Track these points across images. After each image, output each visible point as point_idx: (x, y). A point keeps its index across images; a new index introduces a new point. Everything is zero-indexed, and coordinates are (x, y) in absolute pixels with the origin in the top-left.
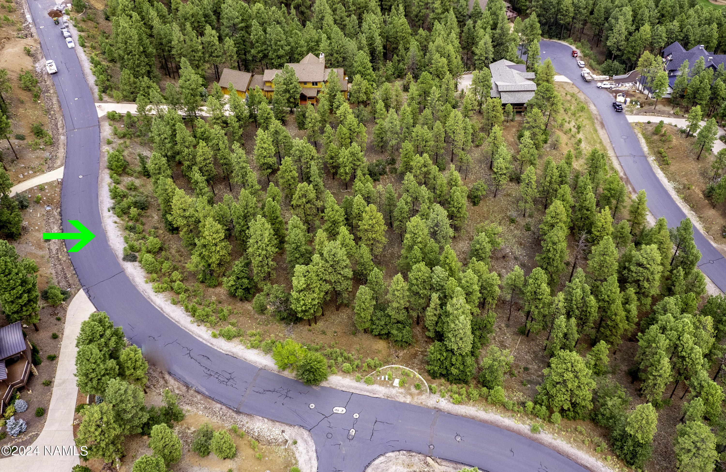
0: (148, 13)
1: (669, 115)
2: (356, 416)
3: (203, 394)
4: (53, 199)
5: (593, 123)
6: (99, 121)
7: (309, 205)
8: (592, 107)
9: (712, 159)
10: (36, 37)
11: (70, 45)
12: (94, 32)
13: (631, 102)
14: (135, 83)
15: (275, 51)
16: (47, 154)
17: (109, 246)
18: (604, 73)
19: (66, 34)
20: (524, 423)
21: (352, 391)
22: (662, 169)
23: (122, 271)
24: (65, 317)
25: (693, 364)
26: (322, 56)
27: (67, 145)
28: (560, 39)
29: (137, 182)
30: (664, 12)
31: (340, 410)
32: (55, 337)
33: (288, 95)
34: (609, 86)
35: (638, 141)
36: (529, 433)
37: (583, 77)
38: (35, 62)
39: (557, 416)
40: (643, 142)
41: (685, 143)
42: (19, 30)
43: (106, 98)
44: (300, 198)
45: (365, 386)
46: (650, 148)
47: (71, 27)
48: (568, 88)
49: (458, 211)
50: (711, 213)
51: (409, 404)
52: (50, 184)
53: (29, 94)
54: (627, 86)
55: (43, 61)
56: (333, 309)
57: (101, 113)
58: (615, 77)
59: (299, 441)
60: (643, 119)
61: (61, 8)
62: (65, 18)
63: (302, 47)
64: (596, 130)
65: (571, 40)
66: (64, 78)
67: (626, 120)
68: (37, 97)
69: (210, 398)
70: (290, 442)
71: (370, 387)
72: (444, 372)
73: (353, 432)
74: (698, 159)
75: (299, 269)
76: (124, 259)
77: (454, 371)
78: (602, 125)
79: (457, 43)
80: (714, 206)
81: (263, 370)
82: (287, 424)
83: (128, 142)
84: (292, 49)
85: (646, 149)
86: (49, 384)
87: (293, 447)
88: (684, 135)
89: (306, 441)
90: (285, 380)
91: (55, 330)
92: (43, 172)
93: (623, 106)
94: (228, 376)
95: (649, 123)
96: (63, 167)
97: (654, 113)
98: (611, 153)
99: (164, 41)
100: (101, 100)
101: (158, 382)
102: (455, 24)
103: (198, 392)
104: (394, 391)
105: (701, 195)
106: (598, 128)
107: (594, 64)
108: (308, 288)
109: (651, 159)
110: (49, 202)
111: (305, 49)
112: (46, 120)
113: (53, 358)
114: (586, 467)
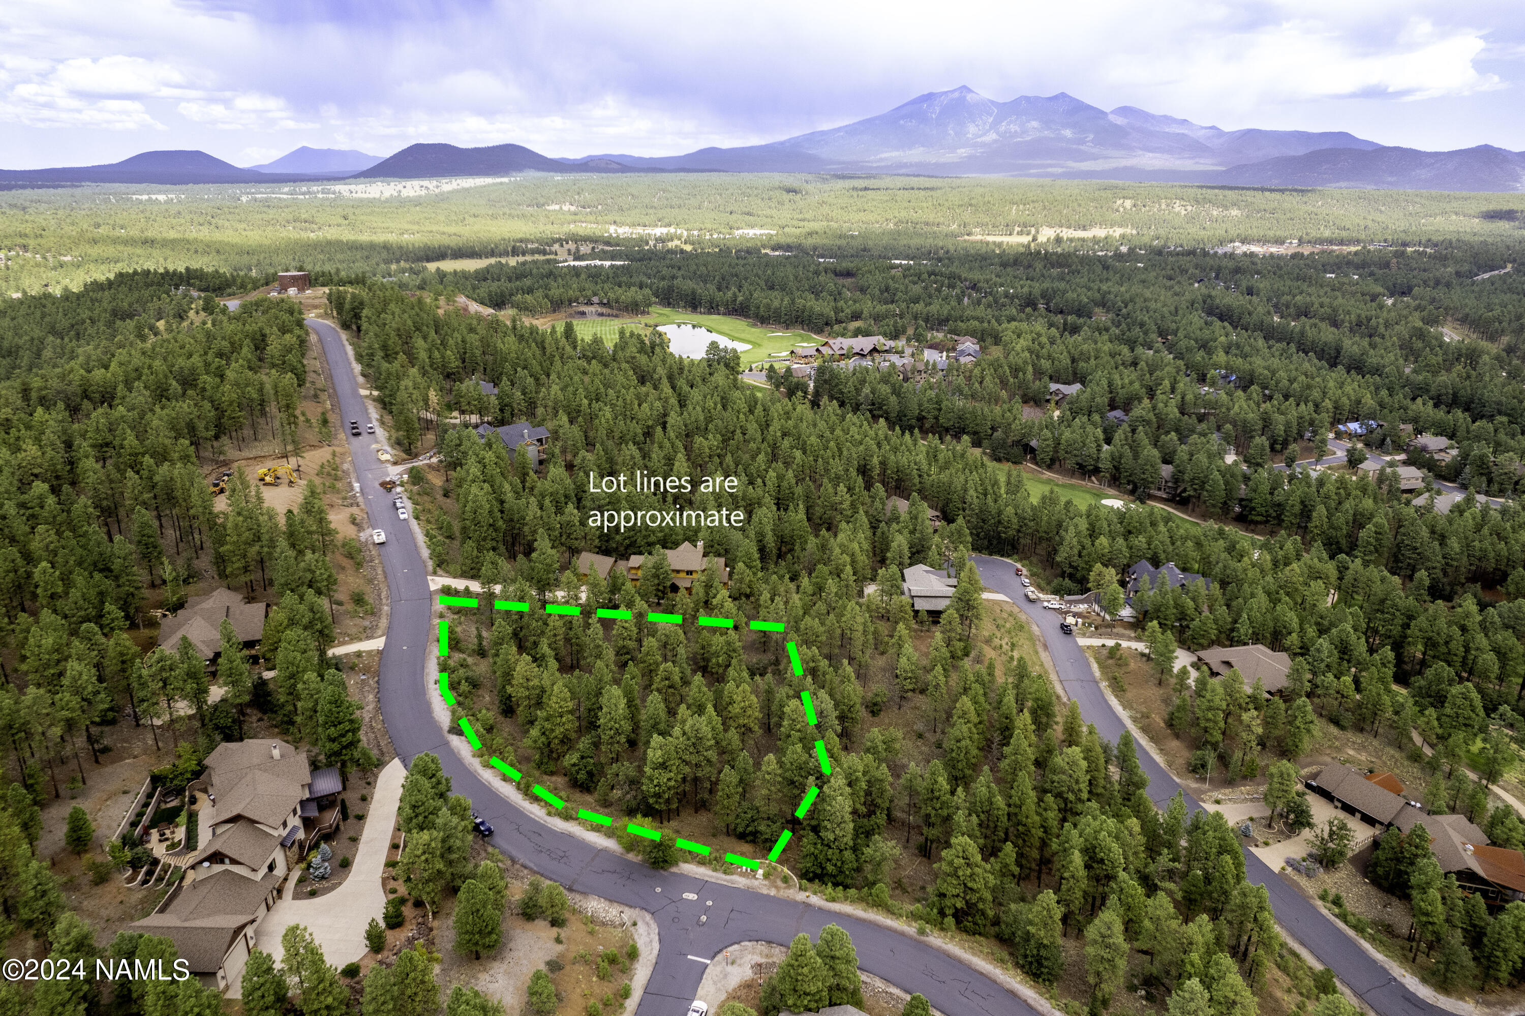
0: (501, 486)
1: (1130, 639)
2: (709, 903)
3: (531, 869)
4: (370, 667)
5: (1034, 645)
6: (431, 595)
7: (672, 690)
8: (1035, 628)
9: (1173, 681)
10: (363, 507)
11: (402, 517)
12: (429, 506)
13: (1084, 624)
14: (477, 557)
15: (645, 537)
16: (367, 623)
17: (433, 718)
18: (1056, 592)
19: (399, 505)
20: (910, 926)
21: (706, 879)
22: (1116, 696)
23: (447, 744)
24: (376, 782)
25: (1113, 868)
26: (700, 544)
27: (391, 615)
28: (1002, 556)
29: (470, 660)
30: (1130, 528)
31: (692, 896)
32: (364, 799)
33: (656, 581)
34: (1057, 606)
35: (1088, 665)
36: (915, 935)
37: (1027, 596)
38: (359, 531)
39: (950, 921)
40: (1095, 667)
41: (1146, 667)
42: (345, 498)
43: (440, 572)
44: (662, 680)
45: (723, 876)
46: (1102, 673)
47: (405, 499)
48: (1007, 608)
49: (849, 710)
50: (1175, 744)
51: (774, 897)
52: (369, 653)
53: (351, 561)
54: (1082, 607)
55: (369, 531)
56: (692, 811)
57: (433, 587)
58: (1066, 597)
59: (640, 924)
60: (1097, 642)
61: (395, 478)
62: (399, 489)
63: (677, 534)
64: (1037, 653)
65: (1015, 557)
66: (391, 549)
67: (1076, 643)
68: (359, 565)
69: (538, 873)
70: (628, 923)
71: (728, 877)
72: (819, 871)
73: (704, 918)
74: (1160, 684)
75: (656, 739)
76: (450, 732)
77: (830, 868)
78: (1046, 647)
79: (866, 546)
80: (1177, 736)
81: (605, 851)
82: (627, 905)
83: (463, 618)
84: (665, 536)
85: (1097, 673)
86: (355, 840)
87: (632, 929)
88: (1144, 659)
89: (647, 924)
90: (630, 863)
91: (364, 792)
92: (361, 640)
93: (1074, 628)
94: (562, 854)
95: (1103, 646)
96: (384, 638)
97: (1110, 636)
98: (1053, 677)
99: (516, 517)
100: (435, 573)
101: (479, 854)
102: (866, 525)
103: (526, 867)
104: (756, 883)
105: (1162, 725)
106: (1040, 650)
107: (1043, 584)
108: (663, 766)
109: (1104, 685)
110: (366, 670)
111: (681, 537)
112: (368, 589)
113: (361, 818)
114: (982, 974)
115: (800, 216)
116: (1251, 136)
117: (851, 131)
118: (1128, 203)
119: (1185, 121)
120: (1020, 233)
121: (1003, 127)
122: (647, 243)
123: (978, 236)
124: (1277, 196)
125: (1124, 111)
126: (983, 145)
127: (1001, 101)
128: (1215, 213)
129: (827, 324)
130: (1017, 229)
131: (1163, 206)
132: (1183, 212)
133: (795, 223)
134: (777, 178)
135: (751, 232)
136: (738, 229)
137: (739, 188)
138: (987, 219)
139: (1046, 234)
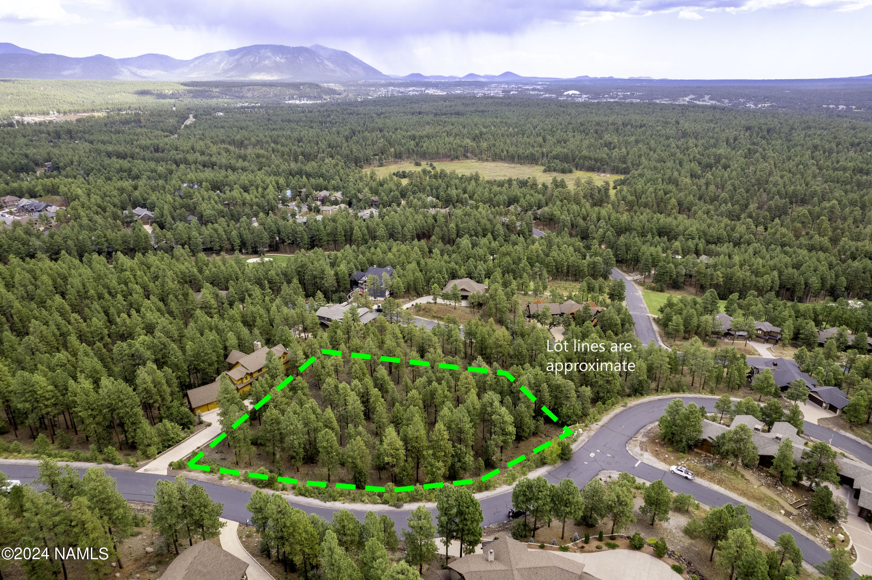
2: (598, 451)
21: (580, 447)
31: (592, 454)
51: (596, 433)
71: (580, 441)
73: (609, 455)
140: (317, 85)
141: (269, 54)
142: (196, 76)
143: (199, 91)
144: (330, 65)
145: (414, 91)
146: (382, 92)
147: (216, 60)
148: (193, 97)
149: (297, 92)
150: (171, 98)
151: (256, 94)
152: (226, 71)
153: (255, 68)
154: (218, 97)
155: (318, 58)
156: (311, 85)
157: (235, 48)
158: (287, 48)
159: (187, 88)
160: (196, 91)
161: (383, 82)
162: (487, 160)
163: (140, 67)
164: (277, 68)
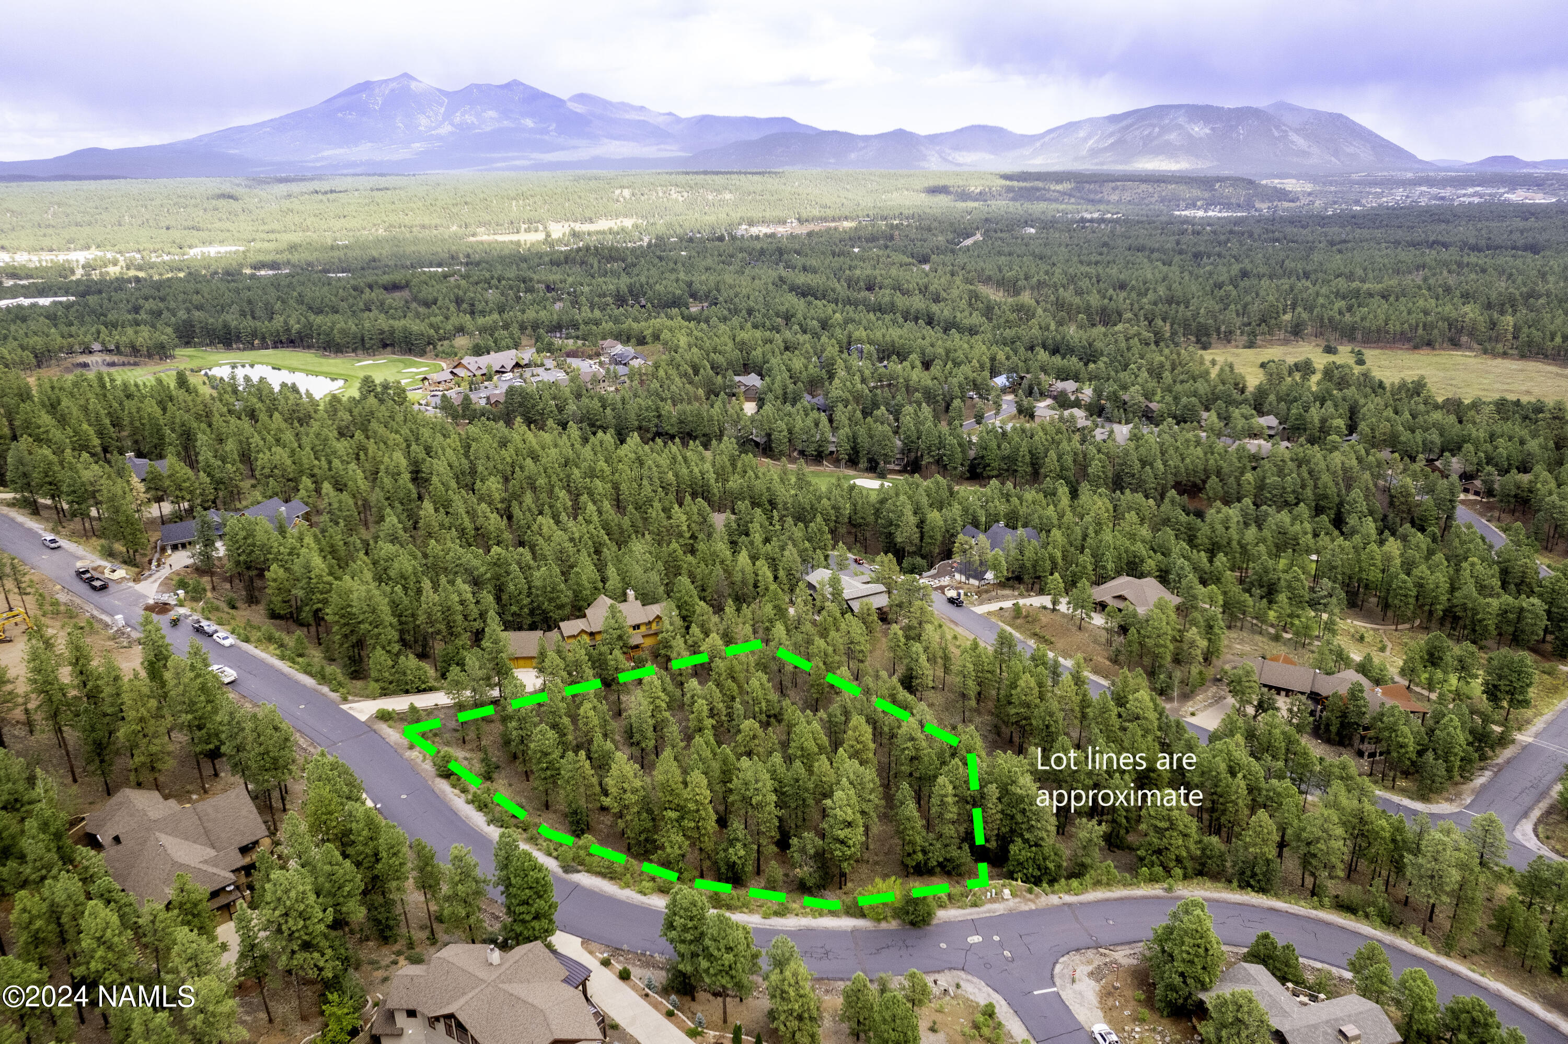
1: (1019, 597)
2: (996, 938)
20: (1153, 888)
21: (968, 918)
26: (631, 593)
31: (977, 939)
36: (1167, 895)
41: (1057, 618)
45: (976, 910)
46: (1021, 633)
51: (1037, 910)
58: (926, 574)
60: (991, 607)
61: (163, 598)
67: (974, 612)
70: (951, 988)
71: (983, 909)
73: (1007, 954)
76: (567, 873)
78: (954, 622)
81: (857, 930)
85: (1016, 633)
87: (959, 991)
88: (1050, 612)
89: (968, 981)
90: (891, 932)
94: (823, 950)
95: (1002, 609)
97: (999, 598)
104: (1011, 904)
105: (1108, 663)
115: (266, 228)
116: (706, 122)
117: (280, 125)
118: (627, 193)
119: (642, 107)
120: (528, 230)
121: (457, 119)
122: (73, 272)
123: (484, 236)
124: (756, 178)
125: (581, 98)
126: (439, 138)
127: (449, 89)
128: (710, 197)
129: (429, 343)
130: (524, 226)
131: (661, 194)
132: (681, 199)
133: (264, 236)
134: (213, 185)
135: (213, 251)
136: (190, 247)
137: (168, 197)
138: (488, 218)
139: (558, 230)
140: (1251, 182)
141: (1181, 120)
142: (1038, 163)
143: (1026, 188)
144: (1300, 142)
145: (1473, 195)
146: (1397, 197)
147: (1082, 134)
148: (1013, 199)
149: (1207, 195)
150: (976, 200)
151: (1127, 196)
152: (1094, 152)
153: (1150, 147)
154: (1056, 200)
155: (1277, 127)
156: (1236, 181)
157: (1119, 111)
158: (1219, 109)
159: (1008, 183)
160: (1021, 189)
161: (1410, 175)
162: (1505, 355)
163: (957, 148)
164: (1191, 147)
